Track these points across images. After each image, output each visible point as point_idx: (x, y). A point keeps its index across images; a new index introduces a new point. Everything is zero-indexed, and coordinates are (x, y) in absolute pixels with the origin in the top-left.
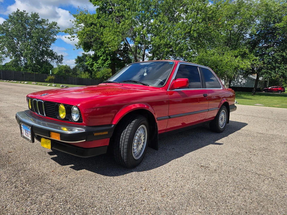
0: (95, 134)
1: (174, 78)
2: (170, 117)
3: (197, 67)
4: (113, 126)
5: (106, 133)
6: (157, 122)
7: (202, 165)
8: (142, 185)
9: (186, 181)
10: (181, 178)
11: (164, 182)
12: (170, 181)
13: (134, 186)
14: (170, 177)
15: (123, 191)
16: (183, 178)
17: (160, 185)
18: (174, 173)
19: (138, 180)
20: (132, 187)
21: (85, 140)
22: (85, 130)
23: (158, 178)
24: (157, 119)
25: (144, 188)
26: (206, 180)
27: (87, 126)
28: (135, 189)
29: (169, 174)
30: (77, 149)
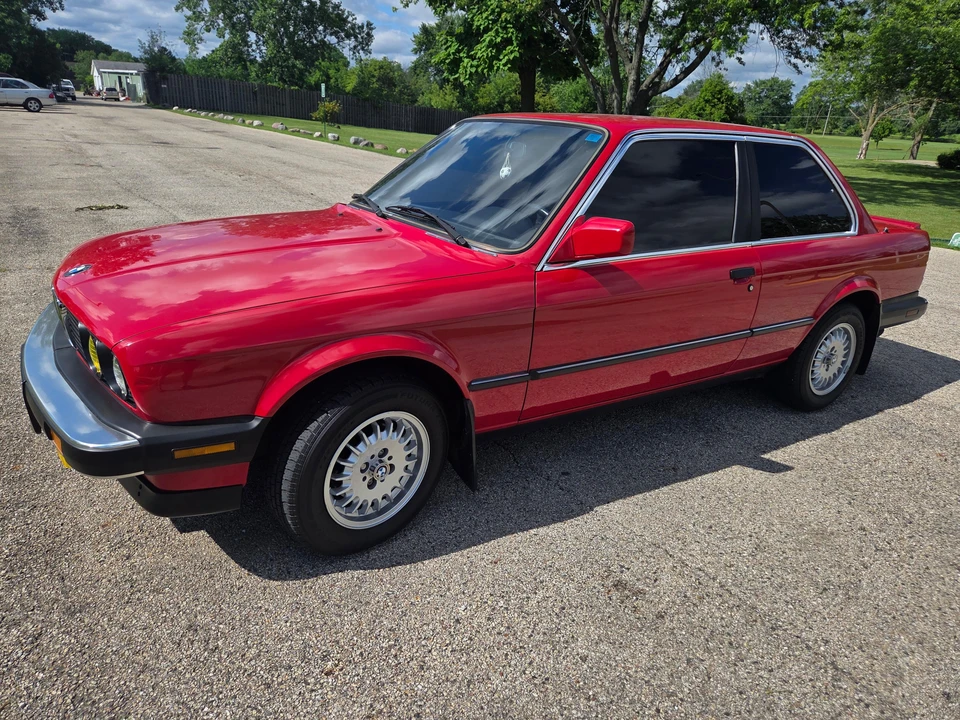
0: (179, 454)
1: (581, 209)
2: (533, 374)
3: (733, 143)
4: (255, 423)
5: (230, 447)
6: (471, 396)
7: (626, 576)
8: (338, 642)
9: (507, 655)
10: (499, 633)
11: (423, 643)
12: (448, 642)
13: (306, 645)
14: (458, 621)
15: (253, 663)
16: (506, 635)
17: (396, 656)
18: (489, 602)
19: (340, 616)
20: (298, 646)
21: (142, 473)
22: (138, 437)
23: (413, 620)
24: (469, 385)
25: (330, 663)
26: (585, 666)
27: (155, 421)
28: (299, 662)
29: (463, 607)
30: (141, 487)
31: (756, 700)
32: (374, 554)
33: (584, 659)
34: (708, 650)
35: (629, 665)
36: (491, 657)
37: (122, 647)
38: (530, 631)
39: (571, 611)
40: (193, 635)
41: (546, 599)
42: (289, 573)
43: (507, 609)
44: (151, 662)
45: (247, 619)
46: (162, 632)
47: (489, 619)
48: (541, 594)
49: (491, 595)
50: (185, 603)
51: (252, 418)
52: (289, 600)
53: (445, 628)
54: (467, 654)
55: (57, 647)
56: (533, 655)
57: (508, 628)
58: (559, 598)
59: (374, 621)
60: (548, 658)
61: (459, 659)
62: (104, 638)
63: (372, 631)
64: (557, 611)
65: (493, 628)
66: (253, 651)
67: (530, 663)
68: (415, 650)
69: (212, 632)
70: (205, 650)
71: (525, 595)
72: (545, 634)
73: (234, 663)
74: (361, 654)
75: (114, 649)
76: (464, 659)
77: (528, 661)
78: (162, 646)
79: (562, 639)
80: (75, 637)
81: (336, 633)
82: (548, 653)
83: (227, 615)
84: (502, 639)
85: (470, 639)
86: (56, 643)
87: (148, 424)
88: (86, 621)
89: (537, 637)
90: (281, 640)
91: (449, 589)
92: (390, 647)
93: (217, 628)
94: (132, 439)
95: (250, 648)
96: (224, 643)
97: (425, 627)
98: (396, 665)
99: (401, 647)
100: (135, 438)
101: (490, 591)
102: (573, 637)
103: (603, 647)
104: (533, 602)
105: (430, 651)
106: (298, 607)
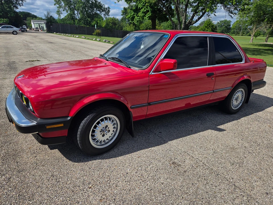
0: (48, 127)
1: (162, 57)
2: (149, 104)
3: (207, 37)
4: (69, 118)
5: (62, 125)
6: (131, 110)
8: (93, 179)
9: (141, 182)
10: (139, 177)
11: (117, 179)
12: (124, 179)
13: (84, 180)
14: (127, 173)
15: (69, 185)
16: (141, 177)
17: (109, 183)
18: (136, 168)
19: (94, 172)
20: (82, 181)
21: (38, 132)
22: (36, 122)
23: (115, 173)
24: (131, 107)
25: (91, 185)
26: (163, 186)
27: (41, 118)
28: (82, 185)
29: (129, 169)
30: (38, 137)
31: (211, 195)
32: (105, 155)
33: (163, 184)
34: (198, 181)
35: (175, 185)
36: (136, 183)
37: (33, 181)
38: (148, 176)
39: (159, 170)
40: (53, 178)
41: (152, 167)
42: (80, 160)
43: (141, 170)
44: (40, 185)
45: (68, 173)
46: (44, 177)
47: (136, 173)
48: (151, 166)
49: (137, 166)
50: (51, 169)
51: (68, 117)
52: (80, 168)
53: (124, 175)
54: (129, 182)
55: (15, 181)
56: (148, 182)
57: (141, 175)
58: (156, 167)
59: (104, 174)
60: (152, 183)
61: (127, 184)
62: (28, 179)
63: (103, 176)
64: (156, 170)
65: (137, 175)
66: (69, 182)
67: (147, 185)
68: (115, 181)
69: (58, 177)
70: (56, 182)
71: (147, 166)
72: (152, 177)
73: (64, 185)
74: (99, 183)
75: (31, 182)
76: (128, 184)
77: (147, 184)
78: (44, 181)
79: (157, 178)
80: (20, 178)
81: (93, 177)
82: (153, 182)
83: (63, 172)
84: (139, 178)
85: (131, 178)
86: (15, 180)
87: (39, 119)
88: (23, 174)
89: (149, 178)
90: (77, 179)
91: (125, 165)
92: (108, 180)
93: (60, 176)
94: (34, 123)
95: (68, 181)
96: (61, 180)
97: (118, 175)
98: (109, 186)
99: (111, 181)
100: (35, 123)
101: (137, 165)
102: (160, 177)
103: (168, 180)
104: (149, 168)
105: (119, 182)
106: (83, 170)
